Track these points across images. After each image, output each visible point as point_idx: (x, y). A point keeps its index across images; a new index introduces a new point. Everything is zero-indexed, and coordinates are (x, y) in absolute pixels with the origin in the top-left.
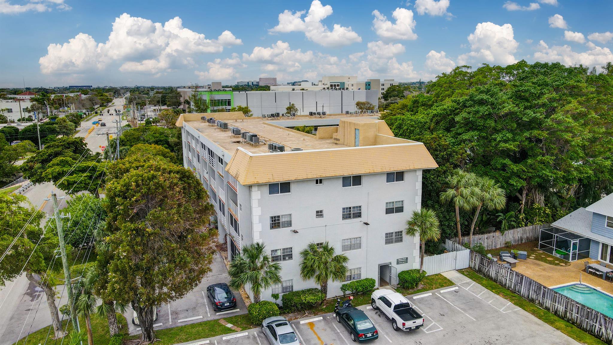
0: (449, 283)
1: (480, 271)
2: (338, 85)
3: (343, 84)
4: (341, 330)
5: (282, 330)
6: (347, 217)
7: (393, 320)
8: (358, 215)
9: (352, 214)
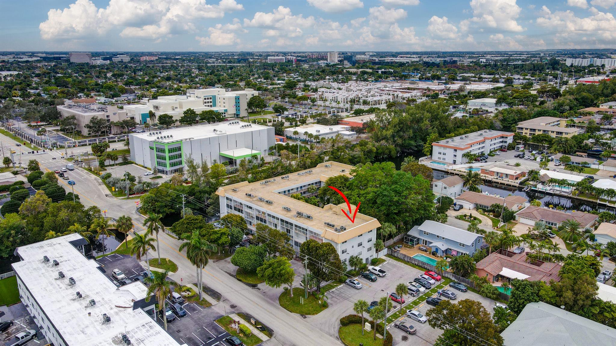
0: (384, 261)
1: (391, 255)
2: (211, 98)
3: (214, 97)
4: (365, 280)
5: (355, 282)
6: (359, 246)
7: (378, 274)
8: (361, 245)
9: (360, 245)
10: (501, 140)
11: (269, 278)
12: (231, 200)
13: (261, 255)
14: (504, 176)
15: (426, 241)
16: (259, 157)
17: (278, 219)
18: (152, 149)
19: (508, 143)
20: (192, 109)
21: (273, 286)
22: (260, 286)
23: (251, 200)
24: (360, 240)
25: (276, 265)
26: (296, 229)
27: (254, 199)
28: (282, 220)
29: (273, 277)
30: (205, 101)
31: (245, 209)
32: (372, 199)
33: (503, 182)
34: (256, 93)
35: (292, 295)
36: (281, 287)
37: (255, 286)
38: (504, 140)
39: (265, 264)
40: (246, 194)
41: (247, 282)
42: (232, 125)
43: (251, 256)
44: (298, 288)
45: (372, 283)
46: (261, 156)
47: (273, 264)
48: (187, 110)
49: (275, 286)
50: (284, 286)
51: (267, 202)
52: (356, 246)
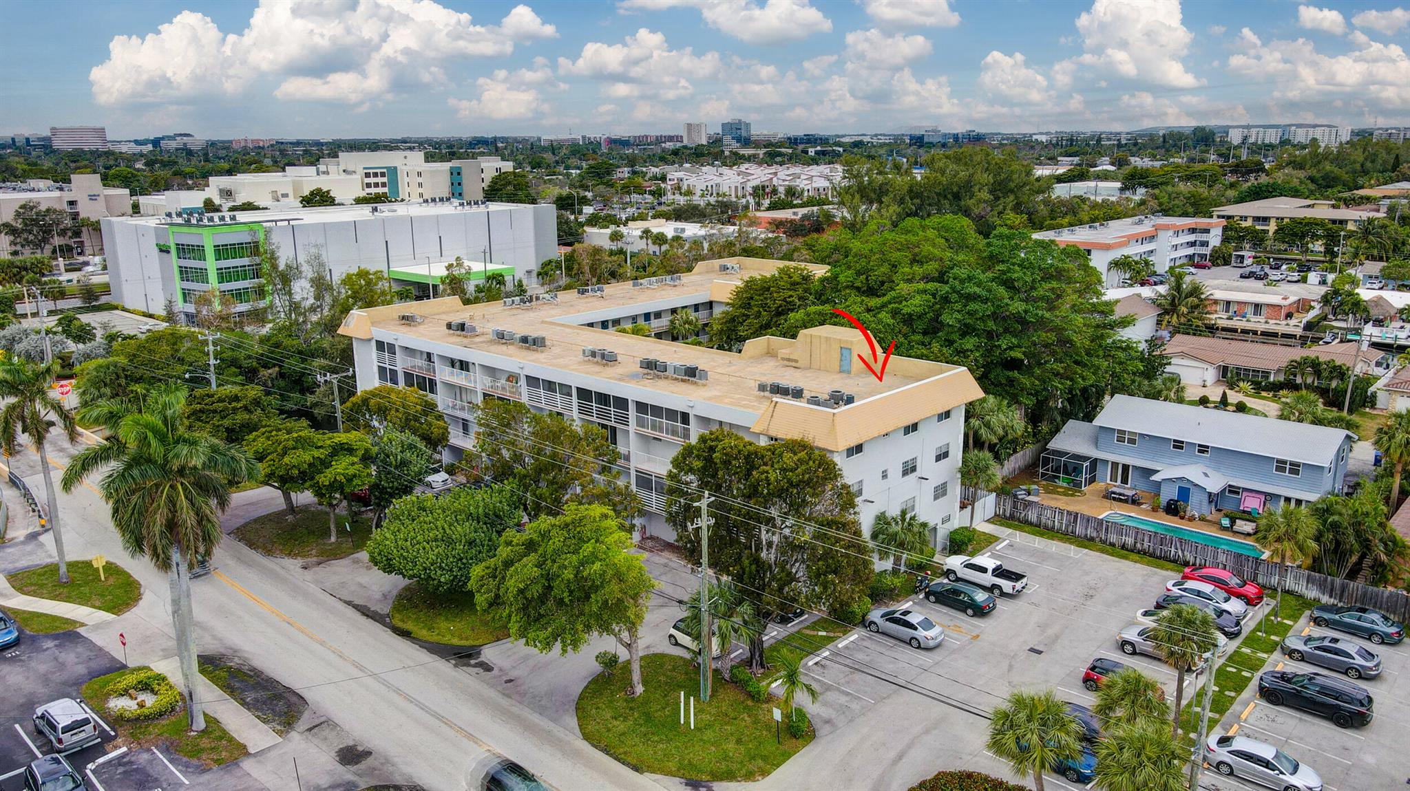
0: (992, 538)
1: (1013, 516)
2: (383, 175)
3: (393, 171)
4: (945, 610)
5: (914, 619)
6: (905, 473)
7: (994, 586)
8: (914, 469)
9: (909, 469)
10: (1192, 238)
11: (525, 608)
12: (392, 349)
13: (495, 521)
14: (1249, 310)
15: (1126, 468)
16: (508, 278)
17: (565, 389)
18: (164, 250)
19: (1210, 247)
20: (325, 190)
21: (548, 645)
22: (490, 653)
23: (466, 341)
24: (909, 447)
25: (557, 541)
26: (641, 423)
27: (477, 339)
28: (584, 394)
29: (543, 599)
30: (367, 180)
31: (444, 374)
32: (920, 317)
33: (1249, 326)
34: (508, 166)
35: (640, 689)
36: (584, 648)
37: (470, 656)
38: (1204, 237)
39: (509, 543)
40: (449, 326)
41: (434, 637)
42: (432, 204)
43: (450, 525)
44: (663, 656)
45: (976, 621)
46: (517, 279)
47: (545, 535)
48: (312, 193)
49: (558, 646)
50: (599, 644)
51: (524, 340)
52: (896, 471)
